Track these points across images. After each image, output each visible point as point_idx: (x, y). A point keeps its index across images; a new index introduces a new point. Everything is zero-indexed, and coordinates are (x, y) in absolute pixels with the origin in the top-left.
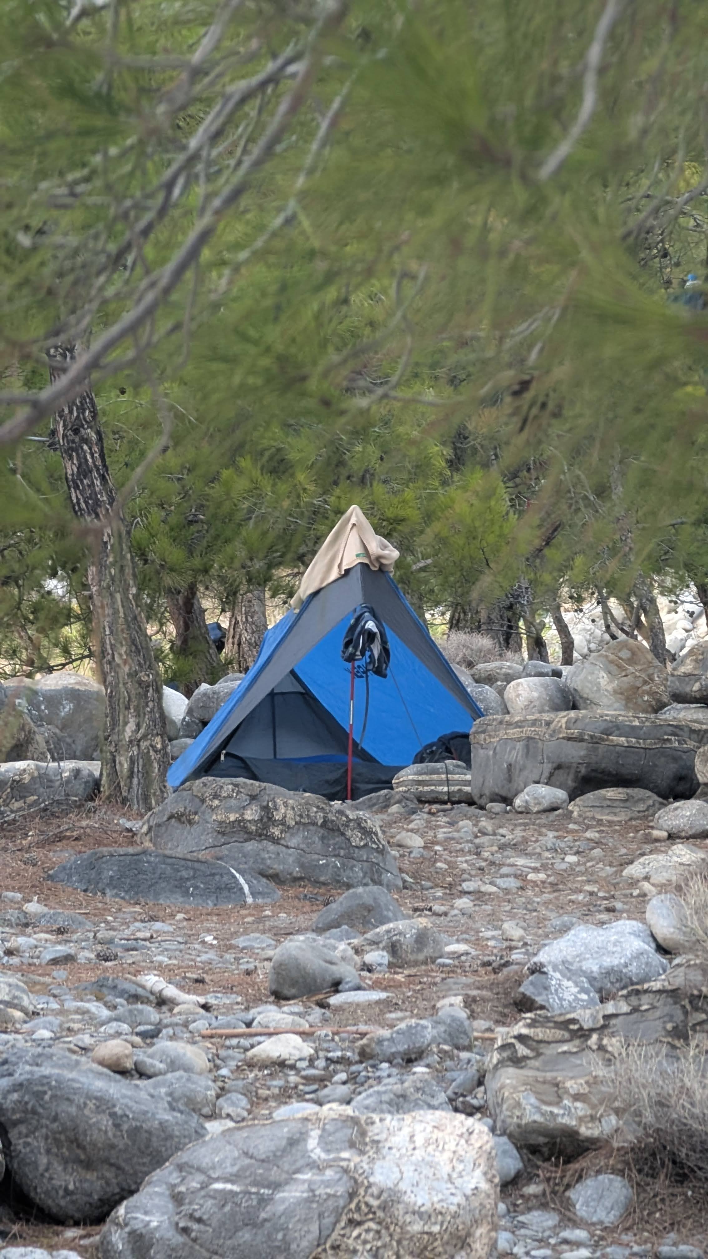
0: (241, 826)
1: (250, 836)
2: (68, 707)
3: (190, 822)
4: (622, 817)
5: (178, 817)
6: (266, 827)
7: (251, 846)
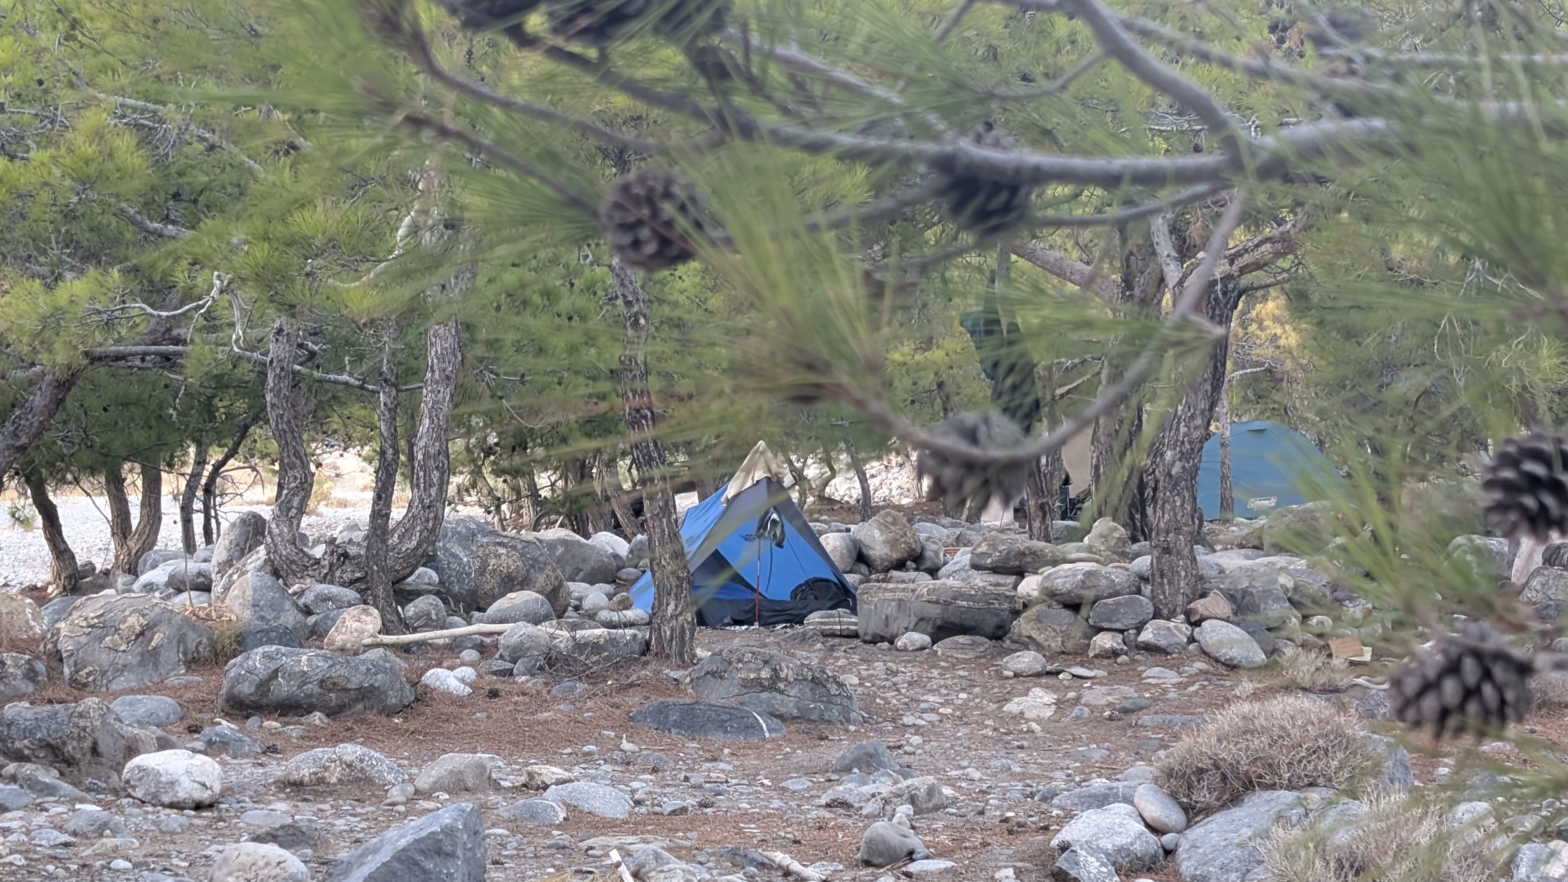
0: (758, 682)
1: (764, 689)
2: (560, 550)
3: (722, 678)
4: (970, 655)
5: (713, 674)
6: (775, 683)
7: (765, 695)
